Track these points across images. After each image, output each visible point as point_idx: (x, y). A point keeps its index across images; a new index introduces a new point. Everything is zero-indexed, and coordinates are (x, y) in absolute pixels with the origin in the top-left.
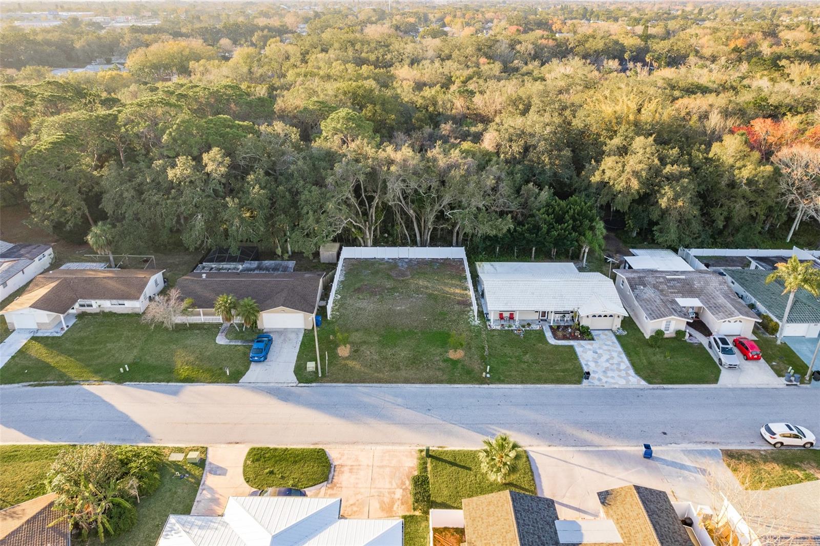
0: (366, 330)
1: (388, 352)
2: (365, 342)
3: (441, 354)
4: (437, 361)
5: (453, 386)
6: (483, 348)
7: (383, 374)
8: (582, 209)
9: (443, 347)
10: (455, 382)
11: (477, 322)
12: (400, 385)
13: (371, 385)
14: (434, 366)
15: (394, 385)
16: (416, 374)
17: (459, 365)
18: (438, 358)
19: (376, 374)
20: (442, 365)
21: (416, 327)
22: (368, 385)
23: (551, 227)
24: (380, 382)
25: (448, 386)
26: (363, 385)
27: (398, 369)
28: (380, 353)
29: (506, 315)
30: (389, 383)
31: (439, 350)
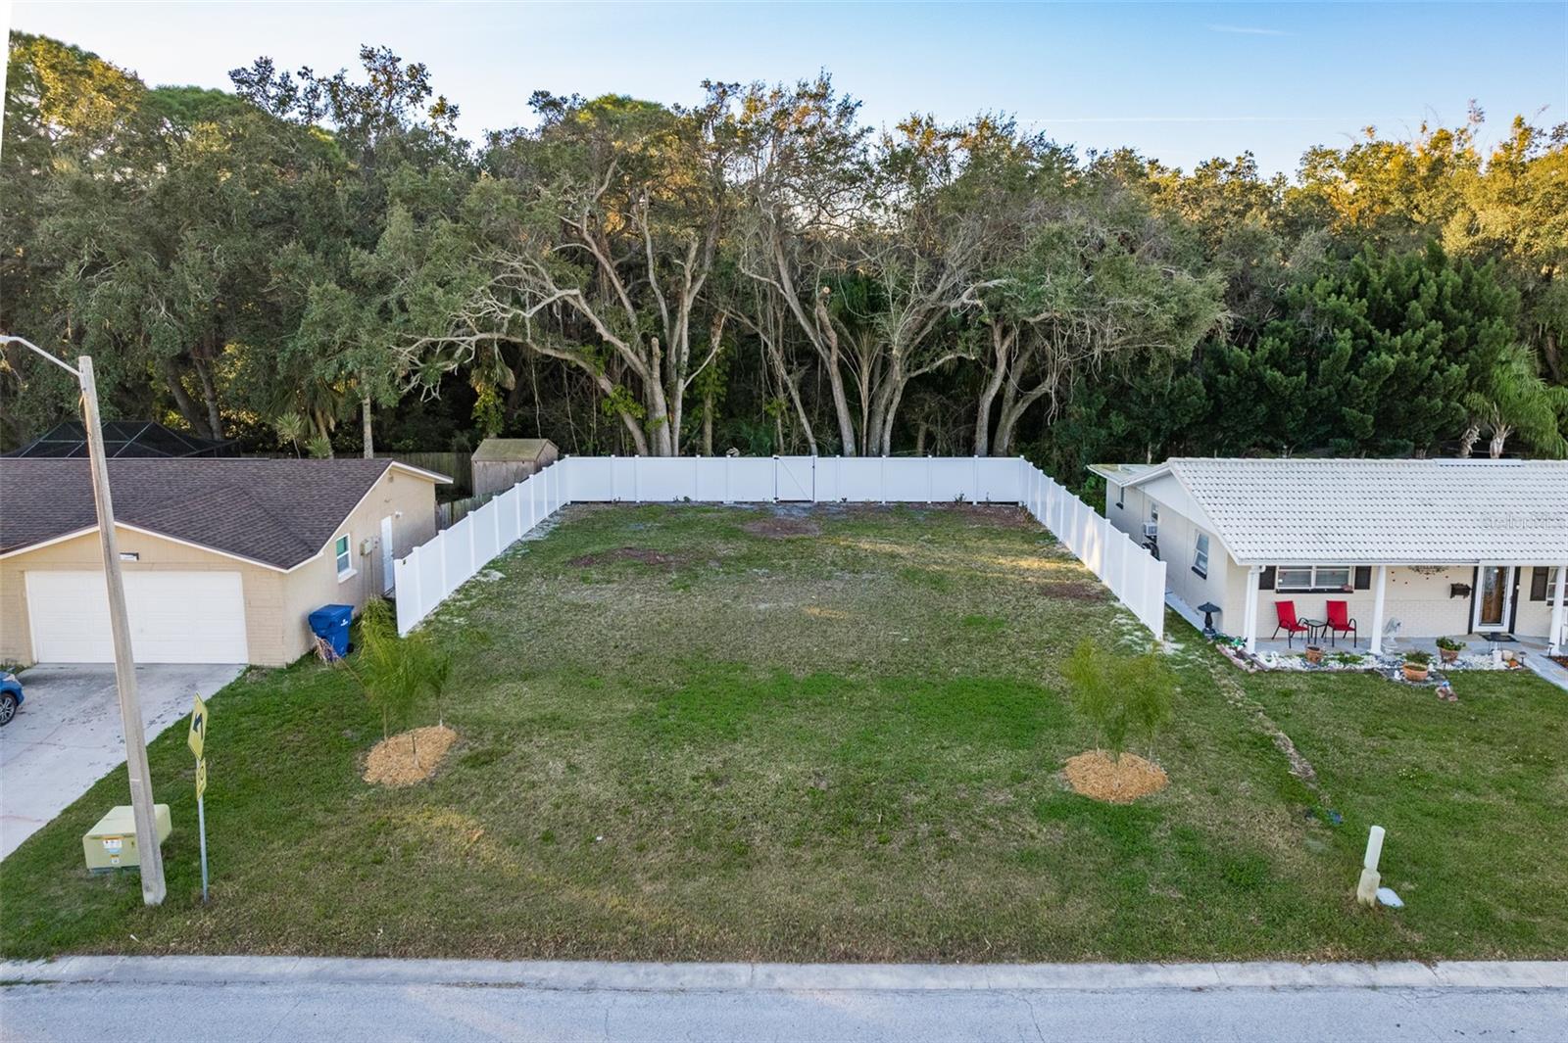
0: (581, 677)
1: (686, 765)
2: (552, 721)
3: (1018, 778)
4: (1003, 812)
5: (1158, 974)
6: (1266, 744)
7: (628, 889)
8: (1468, 280)
9: (1016, 741)
10: (1163, 947)
11: (1170, 648)
12: (741, 972)
13: (516, 969)
14: (985, 839)
15: (696, 974)
16: (865, 892)
17: (1160, 835)
18: (1005, 797)
19: (572, 894)
20: (1044, 836)
21: (854, 666)
22: (490, 969)
23: (1366, 345)
24: (586, 951)
25: (1122, 975)
26: (455, 967)
27: (740, 857)
28: (630, 770)
29: (1310, 608)
30: (660, 954)
31: (1001, 759)
